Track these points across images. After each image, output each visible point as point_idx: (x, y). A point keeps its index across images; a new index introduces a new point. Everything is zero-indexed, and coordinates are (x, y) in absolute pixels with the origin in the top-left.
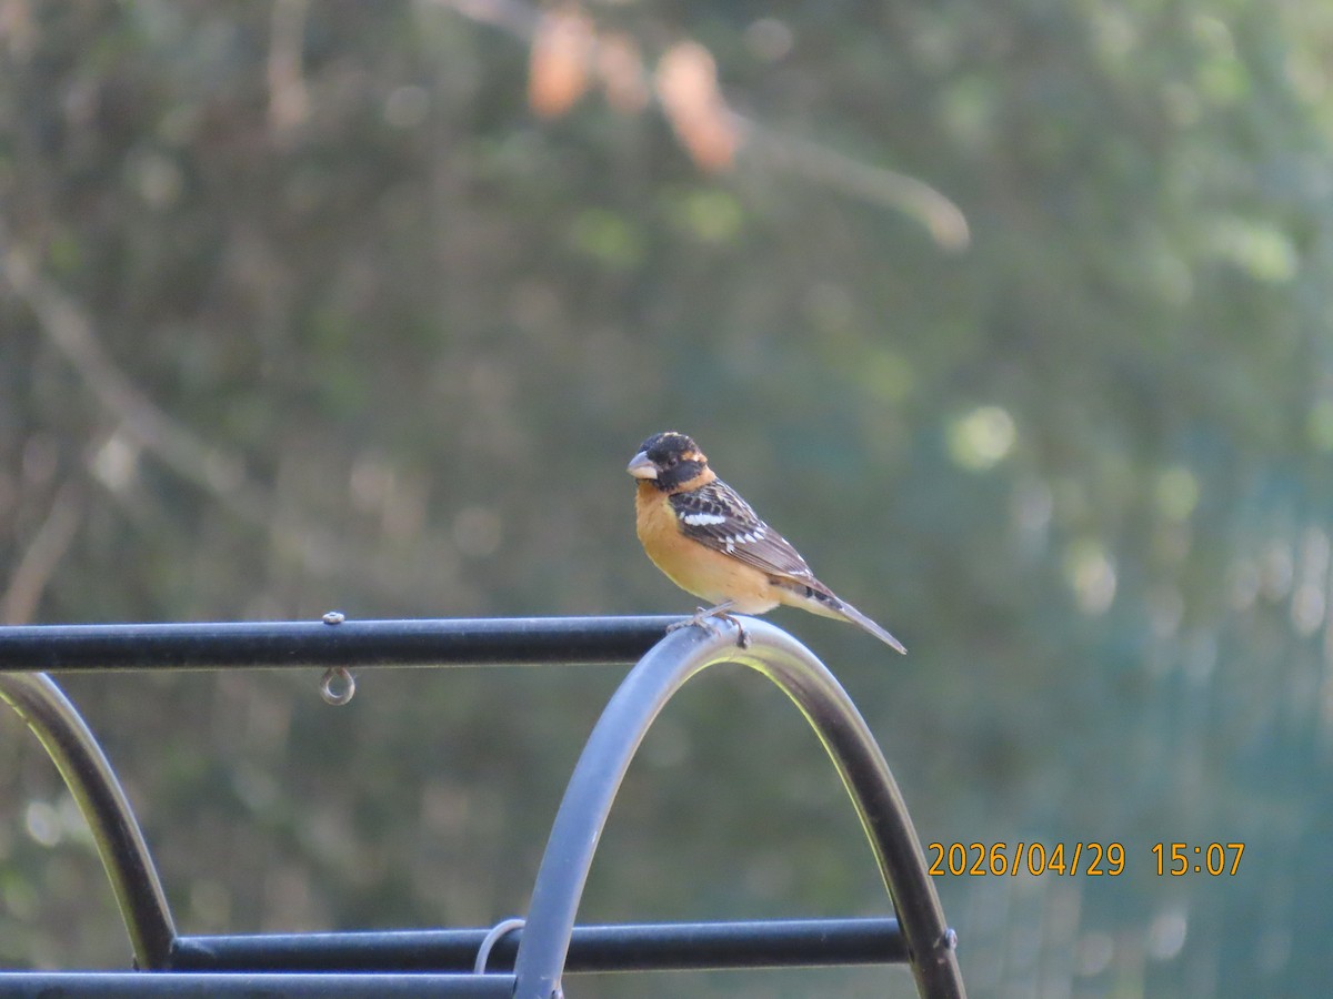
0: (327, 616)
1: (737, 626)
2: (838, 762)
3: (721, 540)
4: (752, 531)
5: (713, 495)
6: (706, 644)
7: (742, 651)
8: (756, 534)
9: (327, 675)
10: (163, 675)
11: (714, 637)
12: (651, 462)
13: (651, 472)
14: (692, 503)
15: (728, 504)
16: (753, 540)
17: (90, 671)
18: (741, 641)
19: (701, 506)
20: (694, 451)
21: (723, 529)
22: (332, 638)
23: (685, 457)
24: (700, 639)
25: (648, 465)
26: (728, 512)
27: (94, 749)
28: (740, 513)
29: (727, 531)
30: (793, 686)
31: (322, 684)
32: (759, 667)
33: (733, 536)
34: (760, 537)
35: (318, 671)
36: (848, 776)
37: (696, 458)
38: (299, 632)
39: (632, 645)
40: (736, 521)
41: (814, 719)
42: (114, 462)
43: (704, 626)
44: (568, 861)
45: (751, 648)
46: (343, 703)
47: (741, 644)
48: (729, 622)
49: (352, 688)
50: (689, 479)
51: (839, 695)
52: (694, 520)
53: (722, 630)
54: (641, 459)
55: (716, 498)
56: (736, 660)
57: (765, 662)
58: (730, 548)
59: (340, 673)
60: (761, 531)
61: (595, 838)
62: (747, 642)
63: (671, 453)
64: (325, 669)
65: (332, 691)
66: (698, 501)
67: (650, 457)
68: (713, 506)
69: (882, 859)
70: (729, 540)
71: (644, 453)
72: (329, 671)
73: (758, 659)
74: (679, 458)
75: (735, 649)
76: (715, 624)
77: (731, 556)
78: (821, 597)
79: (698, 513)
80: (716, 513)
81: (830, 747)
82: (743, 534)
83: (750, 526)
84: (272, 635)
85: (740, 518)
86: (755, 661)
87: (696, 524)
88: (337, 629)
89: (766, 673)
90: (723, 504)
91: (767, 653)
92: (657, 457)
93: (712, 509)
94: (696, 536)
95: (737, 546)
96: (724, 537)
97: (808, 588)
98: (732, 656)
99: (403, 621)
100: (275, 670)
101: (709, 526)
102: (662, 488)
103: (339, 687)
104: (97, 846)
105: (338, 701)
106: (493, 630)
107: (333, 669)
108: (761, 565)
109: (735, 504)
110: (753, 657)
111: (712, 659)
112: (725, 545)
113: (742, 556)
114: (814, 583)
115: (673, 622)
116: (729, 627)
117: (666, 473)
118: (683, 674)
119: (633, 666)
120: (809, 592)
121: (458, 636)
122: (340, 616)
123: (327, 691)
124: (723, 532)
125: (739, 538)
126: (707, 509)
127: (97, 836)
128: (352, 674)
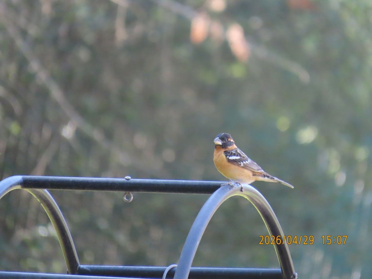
0: (126, 177)
1: (240, 186)
2: (267, 224)
3: (239, 163)
4: (247, 160)
5: (236, 151)
6: (232, 190)
7: (242, 193)
8: (248, 161)
9: (125, 194)
10: (79, 192)
11: (234, 188)
12: (220, 140)
13: (220, 143)
14: (230, 153)
15: (240, 154)
16: (248, 163)
17: (59, 190)
18: (241, 190)
19: (233, 154)
20: (231, 139)
21: (239, 160)
22: (127, 184)
23: (229, 139)
24: (230, 189)
25: (219, 141)
26: (240, 155)
27: (59, 211)
28: (244, 156)
29: (240, 160)
30: (255, 203)
31: (124, 196)
32: (246, 197)
33: (243, 162)
34: (250, 162)
35: (122, 192)
36: (269, 228)
37: (232, 140)
38: (118, 181)
39: (211, 189)
40: (243, 158)
41: (261, 212)
42: (68, 132)
43: (231, 185)
44: (190, 249)
45: (244, 192)
46: (129, 202)
47: (241, 191)
48: (238, 184)
49: (132, 198)
50: (230, 146)
51: (268, 206)
52: (231, 158)
53: (237, 187)
54: (217, 139)
55: (237, 152)
56: (239, 195)
57: (248, 196)
58: (242, 165)
59: (129, 193)
60: (249, 161)
61: (198, 243)
62: (243, 190)
63: (225, 138)
64: (124, 192)
65: (126, 198)
66: (232, 153)
67: (220, 138)
68: (236, 154)
69: (278, 252)
70: (242, 163)
71: (218, 138)
72: (126, 193)
73: (246, 195)
74: (228, 140)
75: (239, 192)
76: (235, 185)
77: (243, 167)
78: (268, 177)
79: (232, 156)
80: (237, 156)
81: (265, 221)
82: (245, 161)
83: (247, 159)
84: (110, 182)
85: (244, 157)
86: (245, 195)
87: (232, 159)
88: (129, 181)
89: (248, 199)
90: (239, 153)
91: (248, 193)
92: (222, 139)
93: (236, 155)
94: (232, 162)
95: (244, 164)
96: (240, 162)
97: (264, 175)
98: (238, 194)
99: (147, 180)
100: (111, 192)
101: (236, 159)
102: (223, 148)
103: (128, 197)
104: (58, 238)
105: (128, 201)
106: (172, 184)
107: (127, 192)
108: (251, 169)
109: (242, 153)
110: (244, 194)
111: (233, 194)
112: (240, 164)
113: (245, 167)
114: (265, 173)
115: (223, 183)
116: (238, 186)
117: (224, 143)
118: (224, 198)
119: (210, 196)
120: (265, 176)
121: (162, 184)
122: (130, 178)
123: (125, 198)
124: (240, 161)
125: (244, 162)
126: (234, 155)
127: (59, 236)
128: (132, 194)
